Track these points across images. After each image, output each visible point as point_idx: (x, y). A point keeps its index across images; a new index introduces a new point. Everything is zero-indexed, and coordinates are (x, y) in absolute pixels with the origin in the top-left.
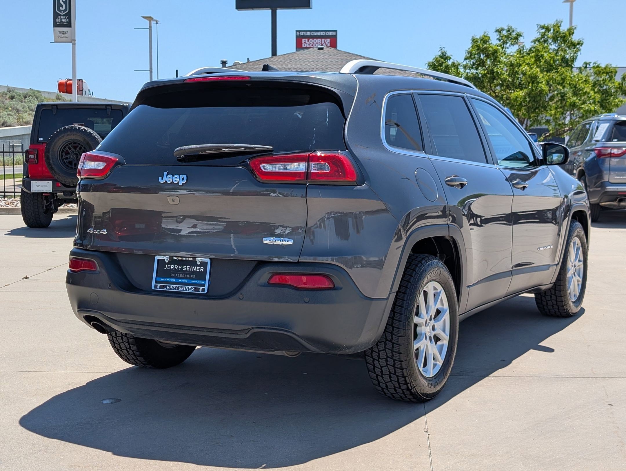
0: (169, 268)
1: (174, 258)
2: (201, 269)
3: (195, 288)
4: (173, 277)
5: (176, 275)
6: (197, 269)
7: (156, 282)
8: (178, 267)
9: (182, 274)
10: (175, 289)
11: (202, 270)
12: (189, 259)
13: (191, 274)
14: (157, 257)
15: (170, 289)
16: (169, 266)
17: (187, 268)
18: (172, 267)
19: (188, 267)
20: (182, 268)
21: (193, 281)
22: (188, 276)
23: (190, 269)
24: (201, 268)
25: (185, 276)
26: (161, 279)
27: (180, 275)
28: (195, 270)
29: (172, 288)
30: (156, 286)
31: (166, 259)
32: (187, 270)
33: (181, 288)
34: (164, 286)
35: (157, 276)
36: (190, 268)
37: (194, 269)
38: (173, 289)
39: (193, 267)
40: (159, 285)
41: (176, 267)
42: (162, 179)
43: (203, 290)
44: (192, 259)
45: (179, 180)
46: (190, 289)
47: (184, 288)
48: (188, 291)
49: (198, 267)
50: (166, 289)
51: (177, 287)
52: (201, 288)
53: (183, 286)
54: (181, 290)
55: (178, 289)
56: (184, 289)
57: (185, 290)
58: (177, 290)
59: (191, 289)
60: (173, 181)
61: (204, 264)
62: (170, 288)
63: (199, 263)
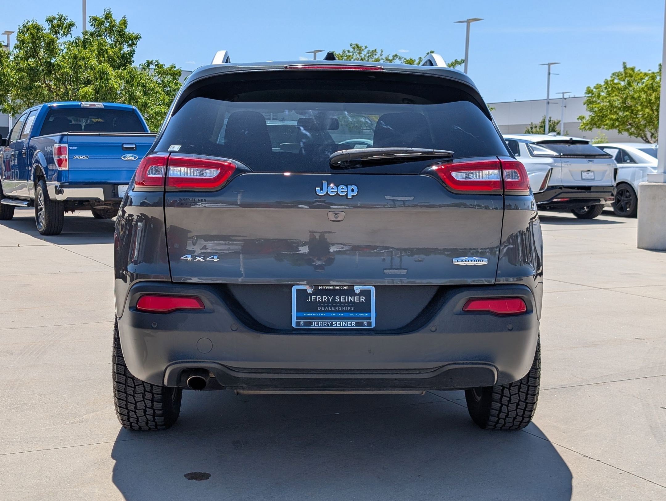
0: (313, 300)
1: (321, 287)
2: (361, 299)
3: (357, 323)
4: (321, 311)
5: (327, 308)
6: (356, 299)
7: (298, 318)
8: (328, 298)
9: (335, 306)
10: (328, 326)
11: (363, 300)
12: (344, 288)
13: (348, 306)
14: (295, 288)
15: (321, 326)
16: (313, 298)
17: (342, 299)
18: (319, 298)
19: (341, 297)
20: (334, 299)
21: (351, 315)
22: (344, 308)
23: (345, 300)
24: (361, 297)
25: (339, 309)
26: (305, 314)
27: (331, 308)
28: (353, 301)
29: (323, 324)
30: (298, 324)
31: (310, 289)
32: (342, 301)
33: (336, 323)
34: (310, 322)
35: (297, 311)
36: (345, 298)
37: (351, 299)
38: (325, 326)
39: (350, 297)
40: (302, 322)
41: (325, 298)
42: (321, 190)
43: (369, 324)
44: (347, 287)
45: (347, 192)
46: (350, 324)
47: (340, 323)
48: (347, 326)
49: (356, 297)
50: (314, 326)
51: (329, 322)
52: (365, 322)
53: (338, 322)
54: (336, 326)
55: (332, 325)
56: (340, 325)
57: (343, 326)
58: (330, 326)
59: (351, 323)
60: (337, 193)
61: (367, 293)
62: (320, 324)
63: (357, 292)
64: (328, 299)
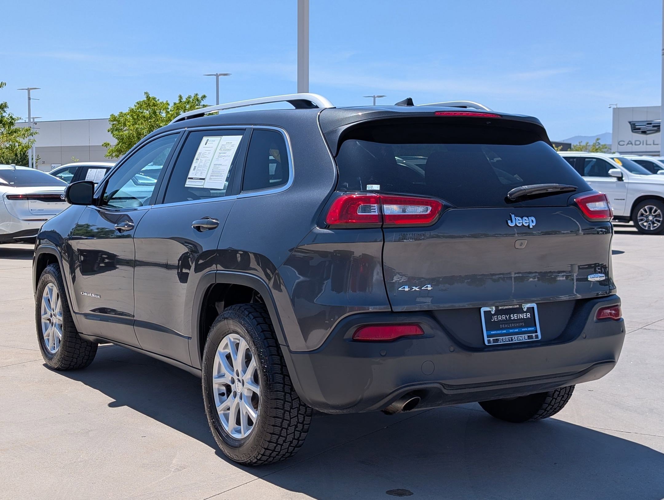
0: (496, 319)
1: (500, 308)
2: (528, 316)
3: (528, 336)
4: (503, 329)
5: (506, 326)
6: (524, 316)
7: (488, 337)
8: (506, 316)
9: (511, 323)
10: (509, 341)
11: (529, 316)
12: (516, 306)
13: (520, 323)
14: (483, 310)
15: (505, 342)
16: (496, 317)
17: (515, 317)
18: (500, 317)
19: (515, 315)
20: (510, 317)
21: (523, 330)
22: (517, 325)
23: (517, 317)
24: (528, 314)
25: (514, 325)
26: (492, 333)
27: (509, 325)
28: (522, 317)
29: (506, 340)
30: (489, 341)
31: (493, 310)
32: (515, 318)
33: (515, 338)
34: (497, 339)
35: (487, 330)
36: (517, 315)
37: (521, 316)
38: (508, 341)
39: (520, 314)
40: (491, 339)
41: (504, 317)
42: (512, 222)
43: (537, 337)
44: (518, 306)
45: (529, 222)
46: (523, 338)
47: (517, 338)
48: (522, 340)
49: (524, 314)
50: (500, 342)
51: (510, 338)
52: (534, 335)
53: (516, 336)
54: (515, 341)
55: (512, 340)
56: (518, 339)
57: (519, 340)
58: (511, 341)
59: (525, 337)
60: (523, 224)
61: (531, 310)
62: (504, 340)
63: (525, 310)
64: (506, 318)
